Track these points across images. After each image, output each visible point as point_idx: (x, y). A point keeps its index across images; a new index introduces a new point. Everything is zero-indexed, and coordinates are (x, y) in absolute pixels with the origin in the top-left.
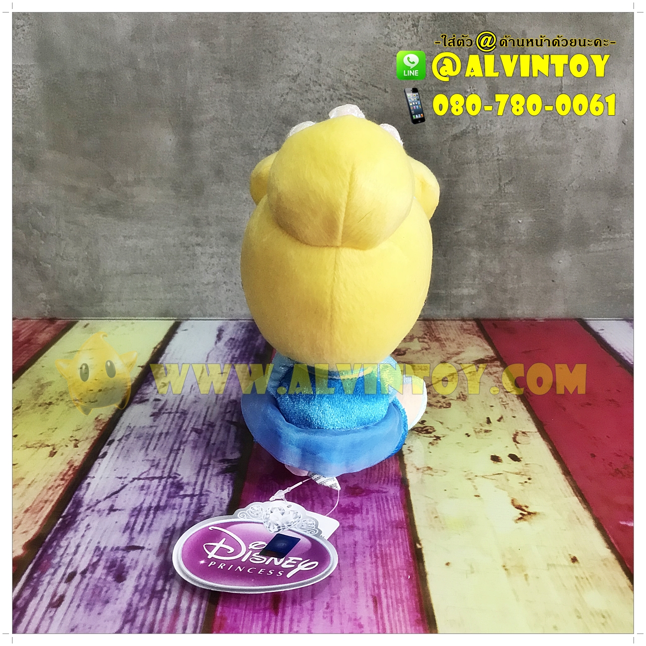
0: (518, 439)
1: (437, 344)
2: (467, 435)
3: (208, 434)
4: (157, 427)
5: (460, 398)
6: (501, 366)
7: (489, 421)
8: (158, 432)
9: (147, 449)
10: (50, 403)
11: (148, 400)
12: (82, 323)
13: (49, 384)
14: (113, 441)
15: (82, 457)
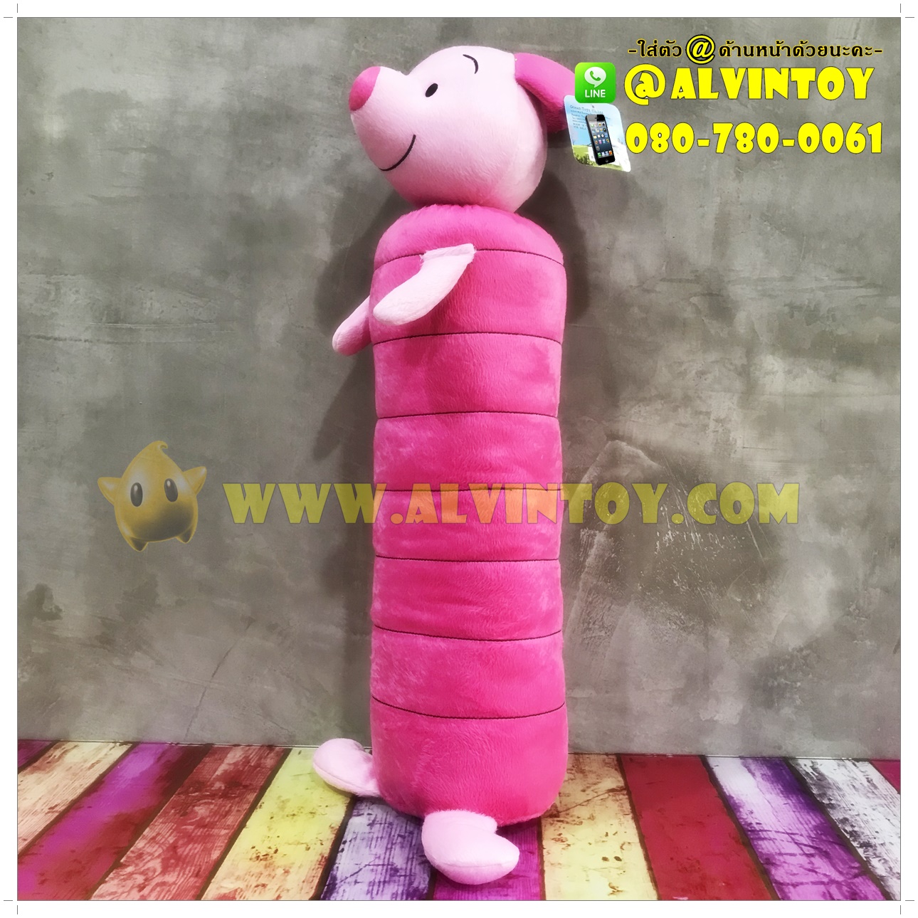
0: (624, 847)
1: (581, 775)
2: (590, 844)
3: (410, 839)
4: (374, 833)
5: (590, 818)
6: (627, 794)
7: (607, 835)
8: (375, 836)
9: (370, 847)
10: (294, 815)
11: (363, 814)
12: (295, 750)
13: (288, 800)
14: (345, 842)
15: (328, 851)
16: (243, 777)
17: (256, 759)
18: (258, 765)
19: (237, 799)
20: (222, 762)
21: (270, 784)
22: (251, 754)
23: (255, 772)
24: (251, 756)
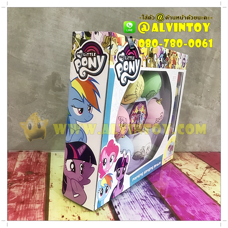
1: (188, 161)
3: (149, 201)
5: (215, 182)
6: (215, 169)
8: (130, 202)
9: (132, 209)
12: (53, 153)
16: (33, 168)
17: (35, 158)
18: (37, 162)
19: (35, 182)
20: (17, 160)
21: (50, 172)
22: (30, 156)
23: (38, 165)
24: (31, 157)
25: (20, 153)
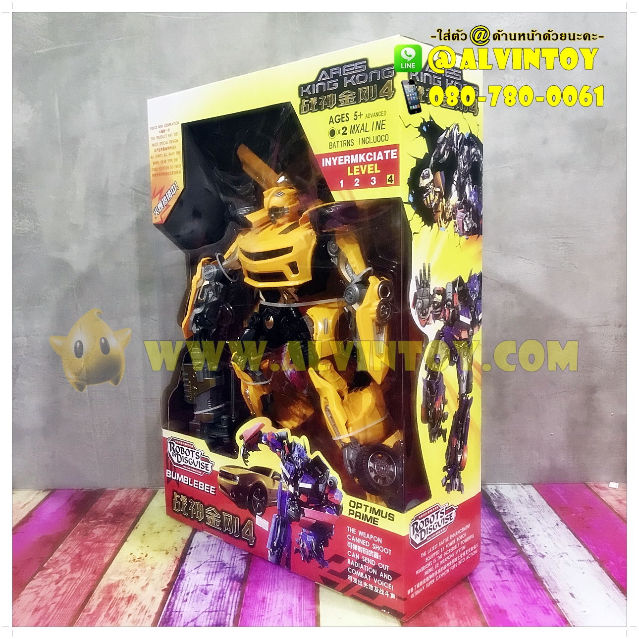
16: (126, 509)
17: (134, 497)
18: (136, 502)
19: (121, 524)
20: (112, 500)
21: (143, 513)
23: (133, 506)
24: (131, 495)
25: (119, 490)
